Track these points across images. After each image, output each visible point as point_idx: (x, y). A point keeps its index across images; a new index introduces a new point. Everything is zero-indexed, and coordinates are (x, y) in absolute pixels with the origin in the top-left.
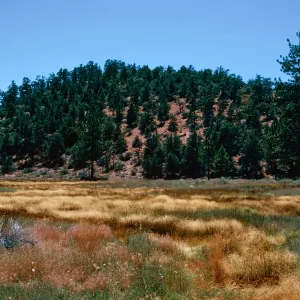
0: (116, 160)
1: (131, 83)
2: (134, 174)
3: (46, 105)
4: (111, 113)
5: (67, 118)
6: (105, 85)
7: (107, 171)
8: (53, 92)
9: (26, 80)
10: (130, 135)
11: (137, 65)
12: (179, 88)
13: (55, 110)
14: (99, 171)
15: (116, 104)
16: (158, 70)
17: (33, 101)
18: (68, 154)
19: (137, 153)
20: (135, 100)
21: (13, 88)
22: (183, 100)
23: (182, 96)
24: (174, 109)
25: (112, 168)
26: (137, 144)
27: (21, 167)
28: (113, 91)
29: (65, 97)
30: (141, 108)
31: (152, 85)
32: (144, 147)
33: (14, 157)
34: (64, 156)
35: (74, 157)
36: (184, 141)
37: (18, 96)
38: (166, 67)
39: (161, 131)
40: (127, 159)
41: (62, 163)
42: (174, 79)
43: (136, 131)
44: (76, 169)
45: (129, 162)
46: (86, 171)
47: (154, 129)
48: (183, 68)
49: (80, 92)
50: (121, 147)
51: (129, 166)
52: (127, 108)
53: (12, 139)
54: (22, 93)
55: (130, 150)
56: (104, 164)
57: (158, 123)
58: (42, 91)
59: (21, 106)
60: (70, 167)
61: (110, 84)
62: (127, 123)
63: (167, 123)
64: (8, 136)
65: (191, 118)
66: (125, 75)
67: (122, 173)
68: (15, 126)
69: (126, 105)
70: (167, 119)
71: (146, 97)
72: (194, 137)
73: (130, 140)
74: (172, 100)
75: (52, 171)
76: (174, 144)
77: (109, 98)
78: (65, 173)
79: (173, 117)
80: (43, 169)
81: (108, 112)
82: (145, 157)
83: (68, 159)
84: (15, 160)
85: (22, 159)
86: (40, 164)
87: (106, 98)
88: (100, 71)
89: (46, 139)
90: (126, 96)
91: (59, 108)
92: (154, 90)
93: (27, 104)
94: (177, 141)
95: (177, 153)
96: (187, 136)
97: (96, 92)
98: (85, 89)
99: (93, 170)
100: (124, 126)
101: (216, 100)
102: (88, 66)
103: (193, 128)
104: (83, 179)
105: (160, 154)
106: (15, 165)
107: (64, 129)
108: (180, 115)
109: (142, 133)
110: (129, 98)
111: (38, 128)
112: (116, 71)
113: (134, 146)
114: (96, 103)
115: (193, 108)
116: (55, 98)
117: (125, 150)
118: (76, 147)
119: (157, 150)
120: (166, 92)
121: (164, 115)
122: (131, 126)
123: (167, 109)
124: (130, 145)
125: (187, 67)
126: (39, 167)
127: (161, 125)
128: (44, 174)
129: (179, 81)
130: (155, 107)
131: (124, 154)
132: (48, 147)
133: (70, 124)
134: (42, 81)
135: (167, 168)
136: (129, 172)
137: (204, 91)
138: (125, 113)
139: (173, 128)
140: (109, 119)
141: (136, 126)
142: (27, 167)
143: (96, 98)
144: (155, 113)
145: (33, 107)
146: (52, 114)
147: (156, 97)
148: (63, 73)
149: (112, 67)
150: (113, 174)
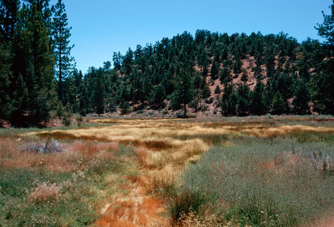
0: (202, 103)
1: (215, 46)
2: (215, 113)
3: (153, 64)
4: (200, 69)
5: (167, 73)
6: (195, 49)
7: (196, 111)
8: (158, 55)
9: (139, 47)
10: (213, 84)
11: (219, 33)
12: (249, 48)
13: (159, 68)
14: (190, 111)
15: (203, 62)
16: (234, 36)
17: (144, 61)
18: (168, 99)
19: (218, 98)
20: (217, 59)
21: (130, 53)
22: (252, 58)
23: (252, 55)
24: (245, 64)
25: (200, 109)
26: (218, 91)
27: (135, 110)
28: (201, 52)
29: (167, 58)
30: (222, 64)
31: (229, 48)
32: (222, 93)
33: (130, 102)
34: (165, 101)
35: (172, 101)
36: (252, 88)
37: (134, 58)
38: (240, 33)
39: (235, 81)
40: (211, 102)
41: (164, 106)
42: (246, 42)
43: (217, 82)
44: (174, 110)
45: (212, 104)
46: (181, 112)
47: (230, 80)
48: (253, 34)
49: (177, 54)
50: (207, 94)
51: (212, 107)
52: (211, 65)
53: (129, 89)
54: (136, 56)
55: (213, 95)
56: (194, 106)
57: (234, 75)
58: (150, 54)
59: (135, 66)
60: (170, 109)
61: (199, 48)
62: (211, 76)
63: (240, 75)
64: (126, 87)
65: (257, 71)
66: (210, 41)
67: (207, 112)
68: (131, 80)
69: (210, 63)
70: (240, 72)
71: (225, 56)
72: (259, 85)
73: (213, 89)
74: (244, 58)
75: (157, 112)
76: (244, 91)
77: (198, 58)
78: (166, 113)
79: (244, 71)
80: (151, 111)
81: (197, 68)
82: (223, 100)
83: (168, 103)
84: (131, 105)
85: (136, 103)
86: (148, 107)
87: (196, 58)
88: (191, 38)
89: (153, 89)
90: (211, 56)
91: (162, 66)
92: (231, 51)
93: (139, 64)
94: (246, 88)
95: (247, 97)
96: (255, 85)
97: (189, 54)
98: (181, 52)
99: (186, 111)
100: (208, 78)
101: (276, 57)
102: (183, 35)
103: (259, 78)
104: (179, 117)
105: (234, 98)
106: (131, 108)
107: (165, 81)
108: (250, 69)
109: (222, 83)
110: (212, 58)
111: (146, 81)
112: (203, 38)
113: (216, 92)
114: (188, 62)
115: (259, 63)
116: (160, 59)
117: (209, 96)
118: (173, 94)
119: (231, 95)
120: (240, 52)
121: (238, 69)
122: (214, 78)
123: (240, 64)
124: (213, 92)
125: (256, 33)
126: (148, 109)
127: (236, 77)
128: (151, 114)
129: (249, 43)
130: (231, 63)
131: (208, 99)
132: (154, 95)
133: (169, 78)
134: (150, 47)
135: (239, 108)
136: (212, 112)
137: (268, 51)
138: (210, 68)
139: (245, 79)
140: (198, 73)
141: (217, 78)
142: (139, 110)
143: (188, 58)
144: (231, 68)
145: (144, 66)
146: (157, 71)
147: (233, 56)
148: (165, 41)
149: (201, 35)
150: (200, 113)
